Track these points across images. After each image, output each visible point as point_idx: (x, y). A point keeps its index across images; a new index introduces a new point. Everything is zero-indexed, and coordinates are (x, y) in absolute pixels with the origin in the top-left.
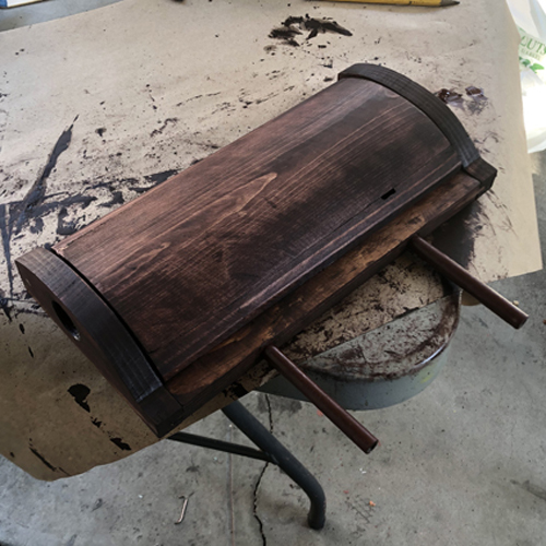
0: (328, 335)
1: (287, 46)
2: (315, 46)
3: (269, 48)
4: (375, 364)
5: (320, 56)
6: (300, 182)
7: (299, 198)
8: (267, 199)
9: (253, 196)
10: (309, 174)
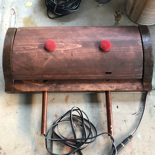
6: (85, 53)
7: (81, 58)
8: (72, 52)
9: (70, 49)
10: (90, 52)
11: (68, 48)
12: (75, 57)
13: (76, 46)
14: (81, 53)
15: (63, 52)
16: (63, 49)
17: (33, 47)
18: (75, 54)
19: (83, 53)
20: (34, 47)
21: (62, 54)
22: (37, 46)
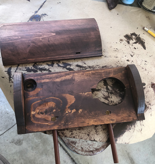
0: (72, 134)
1: (126, 42)
2: (133, 47)
3: (121, 40)
4: (76, 148)
5: (132, 51)
6: (59, 39)
7: (56, 43)
8: (48, 39)
9: (46, 36)
10: (63, 38)
11: (45, 36)
12: (51, 42)
13: (51, 34)
14: (56, 39)
15: (41, 39)
16: (41, 38)
17: (16, 38)
18: (51, 40)
19: (58, 39)
20: (18, 38)
21: (41, 41)
22: (20, 36)
